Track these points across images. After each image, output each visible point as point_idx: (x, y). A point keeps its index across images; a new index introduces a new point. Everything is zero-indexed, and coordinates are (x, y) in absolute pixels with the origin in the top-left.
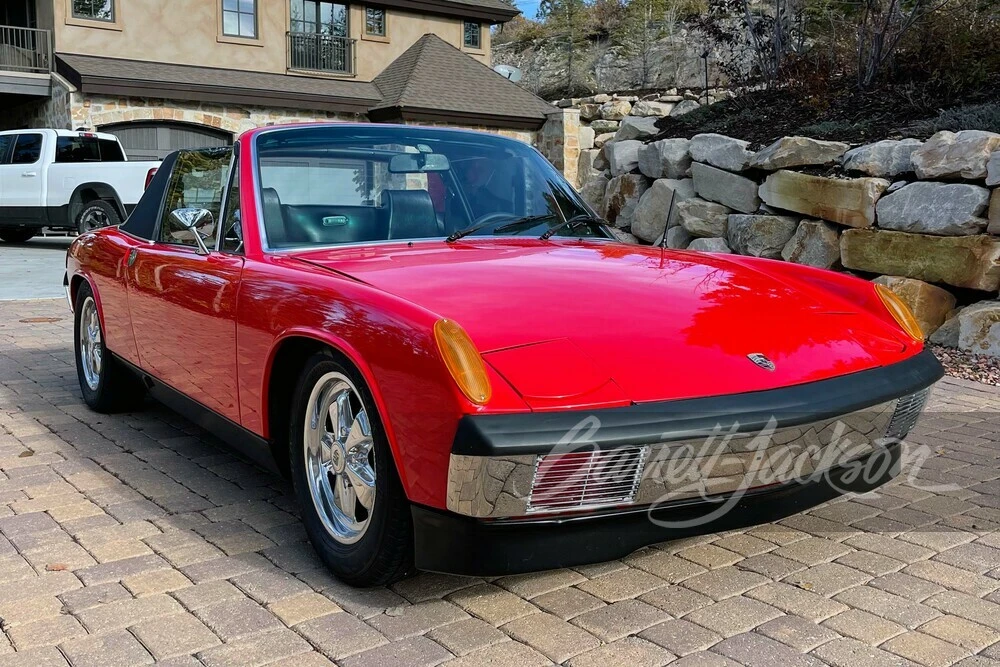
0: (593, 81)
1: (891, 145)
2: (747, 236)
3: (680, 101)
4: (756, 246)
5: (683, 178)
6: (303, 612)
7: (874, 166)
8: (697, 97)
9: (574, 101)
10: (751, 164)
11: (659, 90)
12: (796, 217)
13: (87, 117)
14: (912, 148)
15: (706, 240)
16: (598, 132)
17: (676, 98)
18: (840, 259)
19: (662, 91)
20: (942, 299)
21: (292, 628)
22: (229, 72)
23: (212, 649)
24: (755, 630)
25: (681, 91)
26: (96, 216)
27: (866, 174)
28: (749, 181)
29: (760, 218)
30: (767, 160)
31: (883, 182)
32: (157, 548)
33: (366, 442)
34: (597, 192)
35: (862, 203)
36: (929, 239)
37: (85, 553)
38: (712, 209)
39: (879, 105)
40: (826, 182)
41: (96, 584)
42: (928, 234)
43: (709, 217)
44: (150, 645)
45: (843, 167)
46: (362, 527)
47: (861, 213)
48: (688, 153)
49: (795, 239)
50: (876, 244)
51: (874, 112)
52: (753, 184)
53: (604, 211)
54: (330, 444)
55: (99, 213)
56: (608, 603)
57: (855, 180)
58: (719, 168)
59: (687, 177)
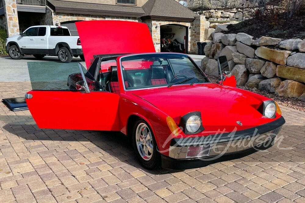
0: (210, 5)
1: (293, 40)
2: (251, 65)
3: (236, 12)
4: (253, 68)
5: (234, 46)
6: (138, 175)
7: (288, 47)
8: (242, 11)
9: (204, 12)
10: (253, 44)
11: (230, 8)
12: (265, 60)
13: (57, 20)
14: (299, 42)
15: (239, 65)
16: (211, 23)
17: (235, 11)
18: (276, 74)
19: (231, 8)
20: (302, 87)
21: (136, 179)
22: (99, 5)
23: (120, 183)
24: (235, 181)
25: (237, 9)
26: (63, 52)
27: (285, 49)
28: (253, 49)
29: (255, 60)
30: (258, 43)
31: (289, 52)
32: (103, 159)
33: (151, 139)
34: (209, 48)
35: (283, 58)
36: (300, 70)
37: (87, 160)
38: (242, 56)
39: (292, 25)
40: (274, 51)
41: (92, 168)
42: (300, 68)
43: (241, 58)
44: (107, 182)
45: (279, 46)
46: (150, 157)
47: (283, 61)
48: (236, 38)
49: (264, 67)
50: (286, 70)
51: (290, 27)
52: (253, 50)
53: (211, 54)
54: (142, 139)
55: (64, 51)
56: (204, 174)
57: (282, 51)
58: (244, 44)
59: (235, 45)
